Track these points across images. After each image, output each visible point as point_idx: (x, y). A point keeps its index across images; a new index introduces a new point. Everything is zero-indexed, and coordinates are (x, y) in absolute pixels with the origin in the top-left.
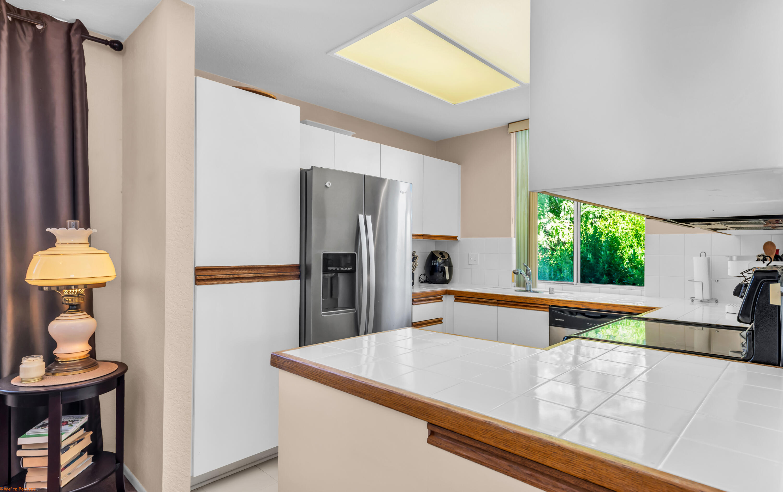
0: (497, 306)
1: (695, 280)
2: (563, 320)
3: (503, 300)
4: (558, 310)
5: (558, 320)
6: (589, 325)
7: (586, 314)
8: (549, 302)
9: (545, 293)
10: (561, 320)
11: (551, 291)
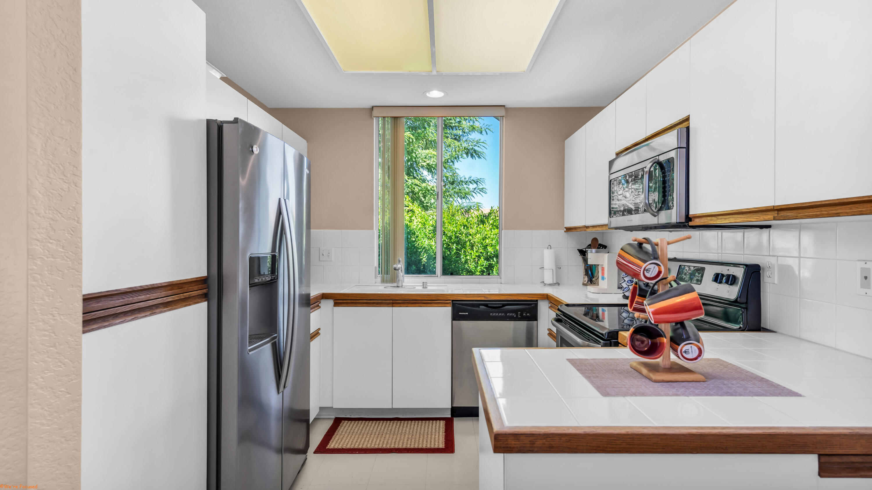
0: (393, 306)
1: (544, 268)
2: (467, 314)
3: (400, 299)
4: (462, 304)
5: (462, 314)
6: (492, 315)
7: (489, 305)
8: (451, 297)
9: (417, 288)
10: (465, 314)
11: (424, 285)
